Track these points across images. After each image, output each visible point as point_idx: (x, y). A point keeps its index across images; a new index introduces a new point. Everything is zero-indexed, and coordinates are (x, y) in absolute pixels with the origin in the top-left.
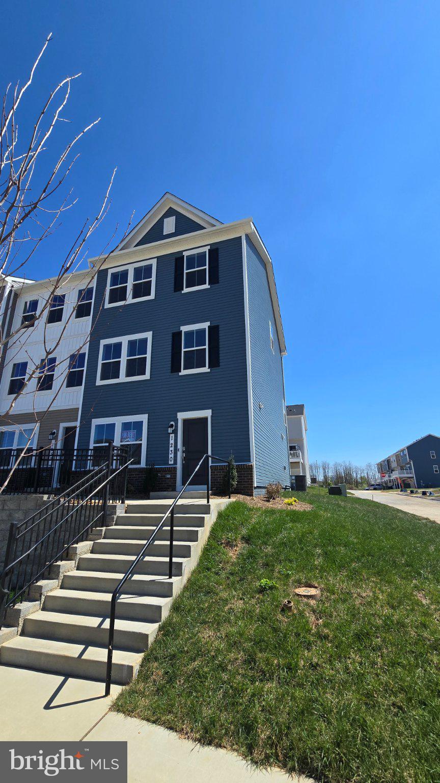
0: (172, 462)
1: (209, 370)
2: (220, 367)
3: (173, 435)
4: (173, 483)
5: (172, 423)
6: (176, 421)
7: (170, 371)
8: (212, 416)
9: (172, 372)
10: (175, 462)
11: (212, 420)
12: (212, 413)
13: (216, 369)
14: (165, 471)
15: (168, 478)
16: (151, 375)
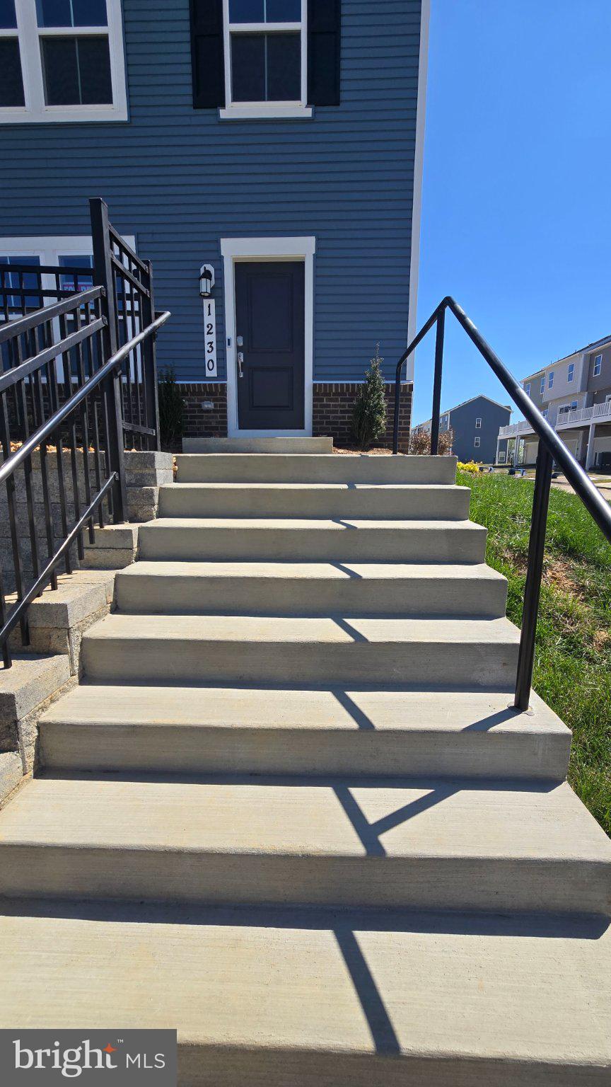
0: (214, 373)
1: (308, 113)
2: (343, 106)
3: (212, 302)
4: (218, 423)
5: (209, 267)
6: (218, 261)
7: (190, 100)
8: (316, 257)
9: (196, 106)
10: (222, 374)
11: (316, 267)
12: (317, 248)
13: (328, 112)
14: (200, 393)
15: (208, 411)
16: (130, 107)
